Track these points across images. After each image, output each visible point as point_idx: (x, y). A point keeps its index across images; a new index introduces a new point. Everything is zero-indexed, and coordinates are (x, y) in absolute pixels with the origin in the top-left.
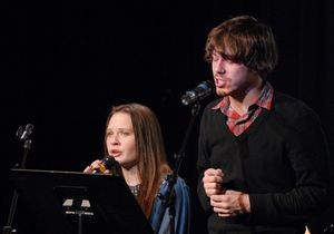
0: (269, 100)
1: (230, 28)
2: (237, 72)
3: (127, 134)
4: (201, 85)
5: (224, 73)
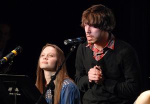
0: (113, 44)
1: (92, 11)
2: (96, 32)
3: (52, 56)
4: (78, 38)
5: (91, 33)
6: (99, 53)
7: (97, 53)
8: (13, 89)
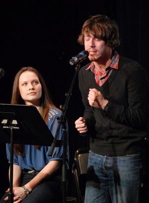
4: (81, 53)
5: (95, 47)
6: (103, 76)
7: (100, 77)
8: (8, 122)
